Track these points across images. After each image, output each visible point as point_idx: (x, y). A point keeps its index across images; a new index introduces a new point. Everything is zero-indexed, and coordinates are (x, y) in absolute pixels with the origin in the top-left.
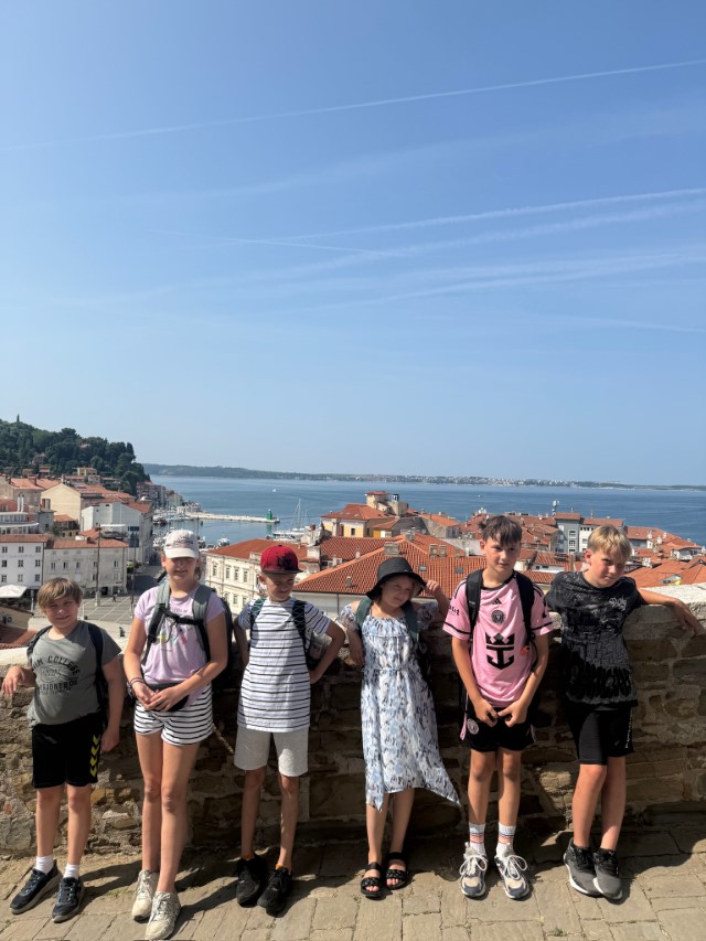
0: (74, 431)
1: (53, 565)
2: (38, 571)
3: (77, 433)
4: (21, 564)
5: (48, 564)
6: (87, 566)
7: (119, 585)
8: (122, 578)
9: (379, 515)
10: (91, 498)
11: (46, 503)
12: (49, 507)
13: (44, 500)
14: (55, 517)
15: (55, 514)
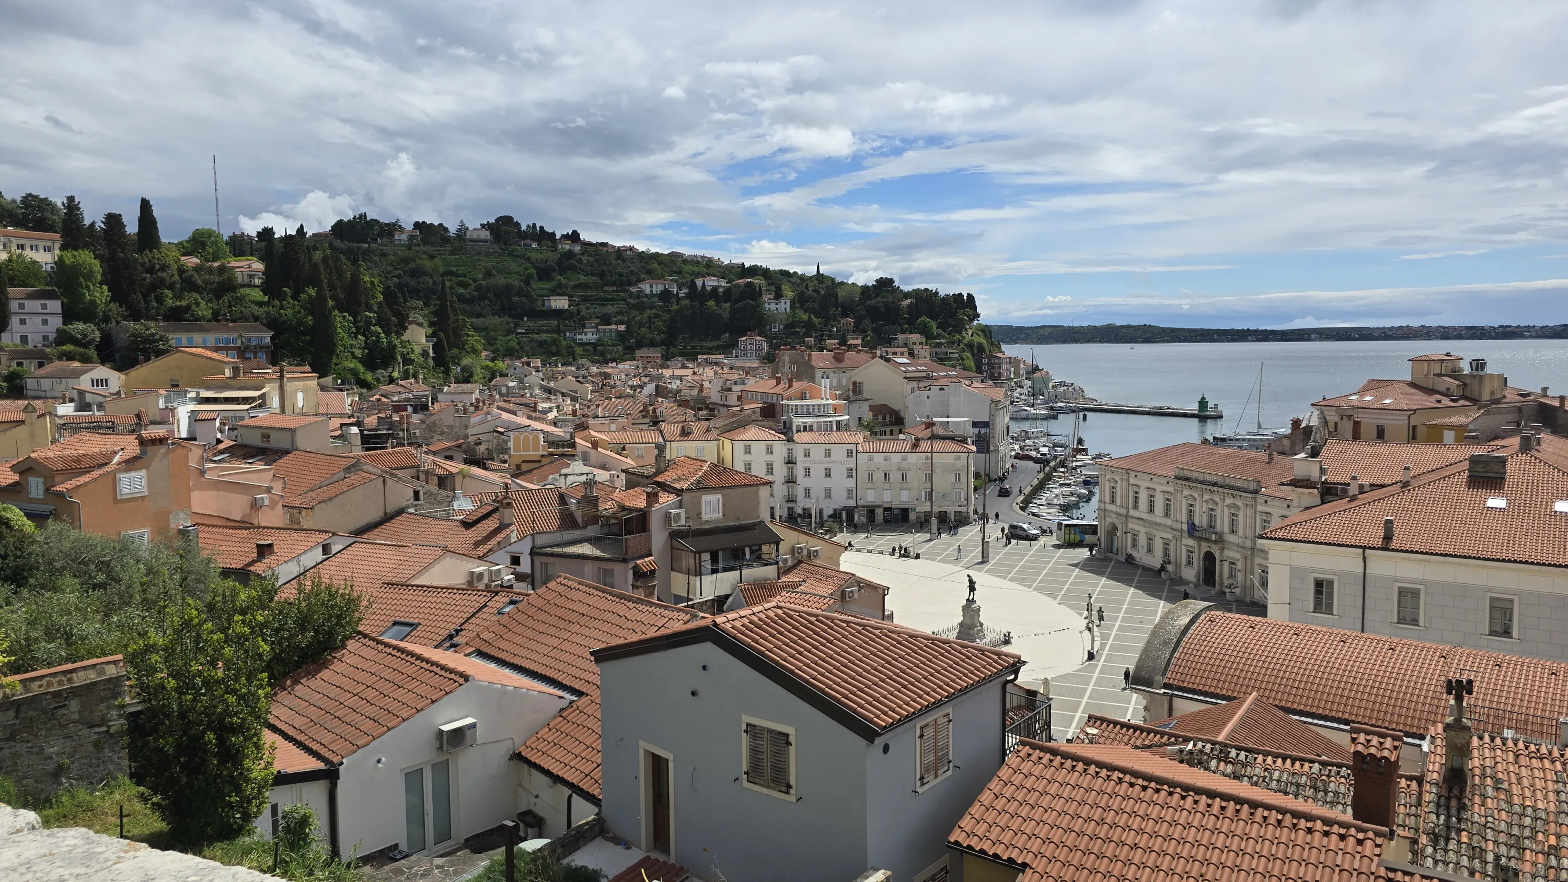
0: (891, 281)
1: (871, 477)
2: (851, 483)
3: (897, 284)
4: (828, 474)
5: (863, 474)
6: (916, 479)
7: (964, 509)
8: (967, 499)
9: (1439, 401)
10: (919, 379)
11: (857, 388)
12: (860, 393)
13: (855, 383)
14: (870, 408)
15: (870, 403)
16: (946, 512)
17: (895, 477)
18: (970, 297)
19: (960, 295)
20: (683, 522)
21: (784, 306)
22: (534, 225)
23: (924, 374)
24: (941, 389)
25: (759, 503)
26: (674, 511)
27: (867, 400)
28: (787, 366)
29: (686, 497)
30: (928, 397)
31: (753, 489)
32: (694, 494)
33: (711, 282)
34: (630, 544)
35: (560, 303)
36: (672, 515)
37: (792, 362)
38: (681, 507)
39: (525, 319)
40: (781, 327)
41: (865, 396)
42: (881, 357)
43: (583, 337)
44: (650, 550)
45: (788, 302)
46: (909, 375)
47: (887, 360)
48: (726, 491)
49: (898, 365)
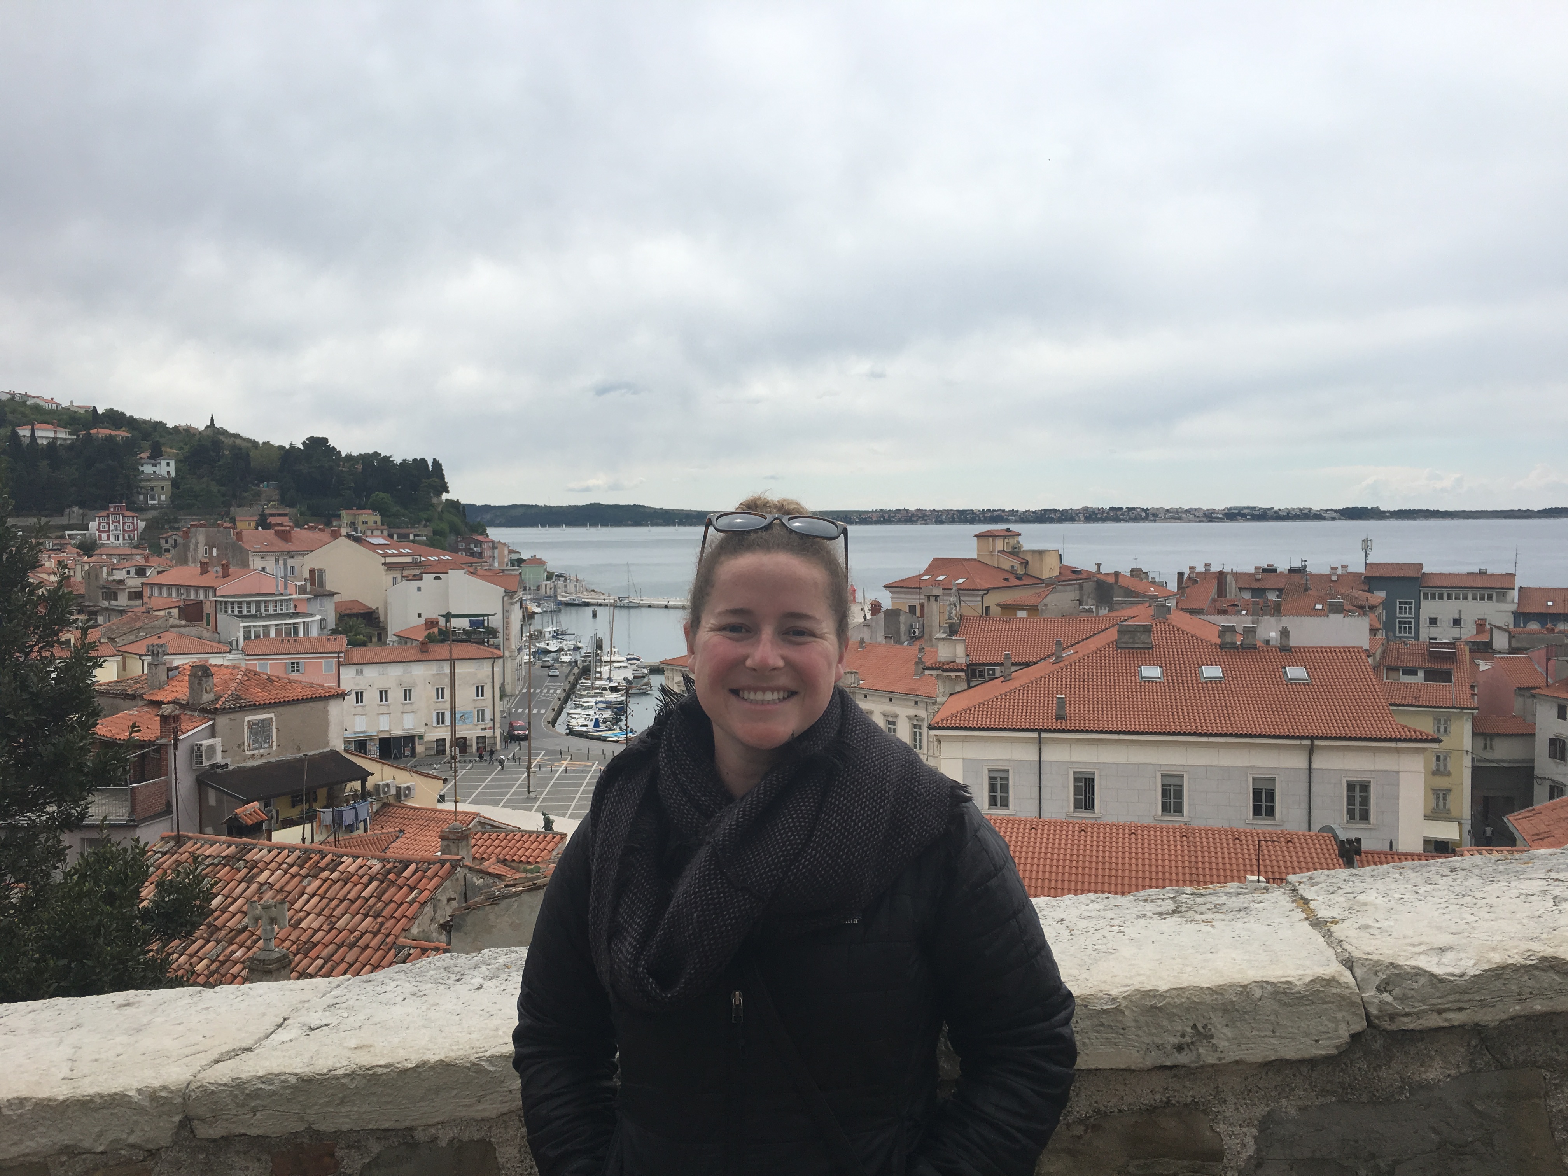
0: (325, 440)
1: (359, 697)
3: (331, 443)
6: (424, 696)
7: (488, 733)
8: (493, 720)
9: (1006, 580)
10: (402, 567)
11: (316, 576)
12: (321, 584)
13: (312, 572)
14: (337, 605)
15: (337, 598)
16: (465, 739)
17: (395, 695)
18: (437, 464)
19: (423, 461)
20: (219, 759)
21: (167, 468)
23: (408, 559)
24: (436, 578)
25: (327, 724)
26: (206, 743)
27: (332, 594)
28: (202, 549)
29: (222, 721)
30: (419, 589)
31: (320, 705)
32: (232, 716)
33: (45, 434)
34: (140, 797)
36: (203, 749)
37: (210, 546)
38: (213, 735)
40: (163, 498)
41: (329, 587)
42: (348, 536)
44: (169, 805)
45: (172, 463)
46: (389, 560)
47: (357, 540)
48: (280, 709)
49: (374, 547)
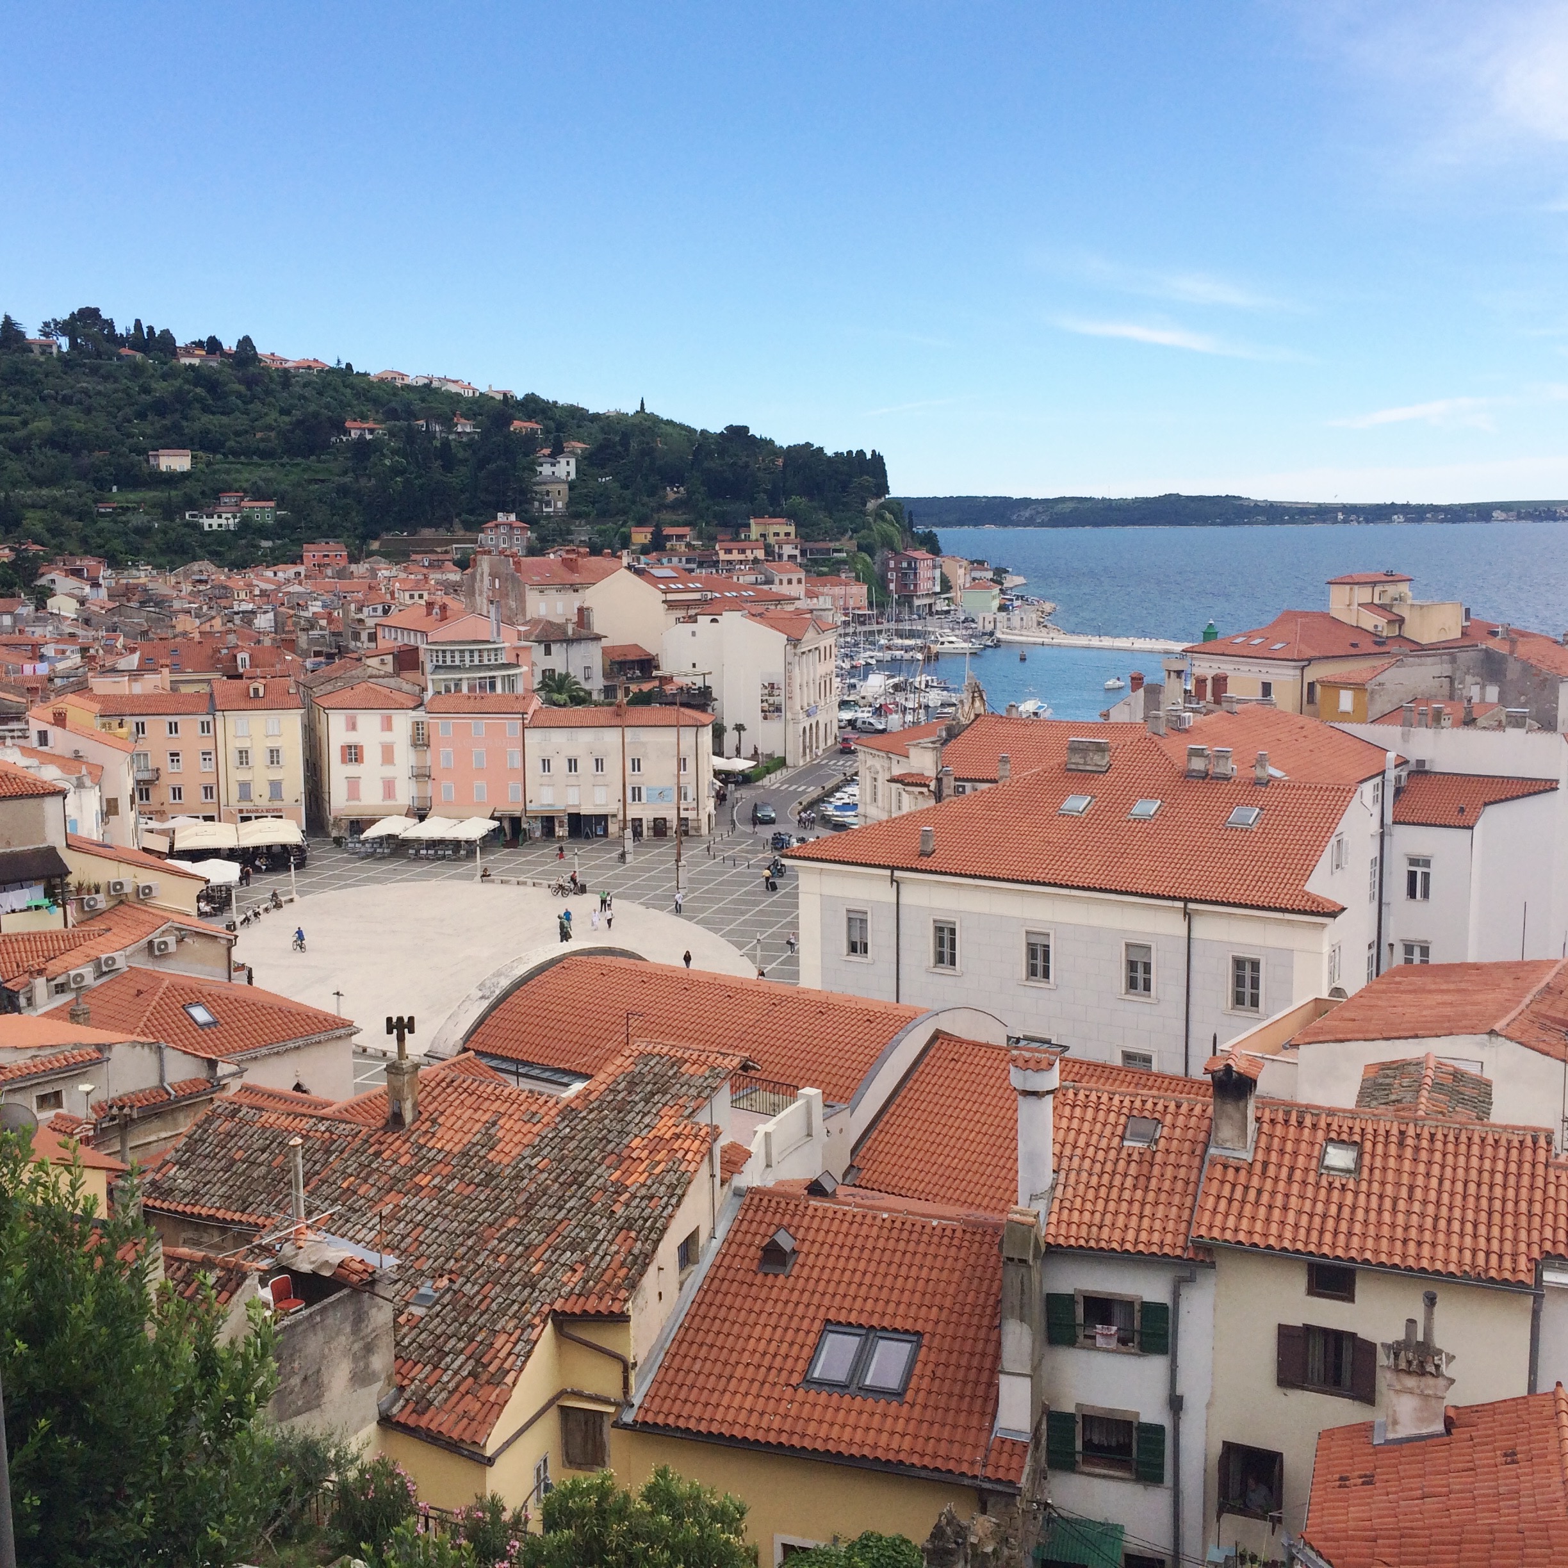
0: (746, 429)
1: (546, 764)
3: (755, 433)
5: (534, 761)
10: (687, 605)
12: (590, 626)
13: (581, 610)
14: (605, 651)
15: (604, 642)
16: (664, 819)
17: (586, 765)
21: (566, 468)
22: (138, 324)
23: (697, 596)
24: (711, 621)
27: (598, 638)
28: (486, 580)
30: (694, 634)
31: (35, 801)
35: (176, 462)
39: (115, 489)
40: (560, 504)
41: (597, 629)
42: (629, 568)
43: (215, 522)
45: (573, 462)
46: (670, 597)
47: (639, 572)
49: (654, 581)
